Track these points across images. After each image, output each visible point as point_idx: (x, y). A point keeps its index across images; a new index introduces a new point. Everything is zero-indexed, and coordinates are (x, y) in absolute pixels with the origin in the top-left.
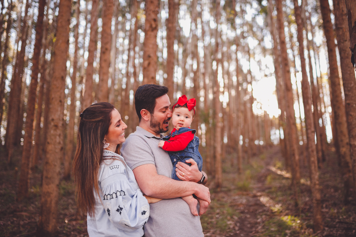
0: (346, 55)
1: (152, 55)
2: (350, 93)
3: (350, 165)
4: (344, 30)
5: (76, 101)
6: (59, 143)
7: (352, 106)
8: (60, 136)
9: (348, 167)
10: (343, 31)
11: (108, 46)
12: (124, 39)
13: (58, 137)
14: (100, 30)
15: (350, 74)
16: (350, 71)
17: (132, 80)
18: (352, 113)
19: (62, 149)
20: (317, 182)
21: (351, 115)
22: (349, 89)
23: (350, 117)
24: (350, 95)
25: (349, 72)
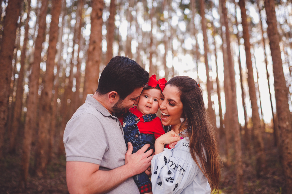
0: (276, 47)
1: (97, 41)
2: (279, 80)
5: (24, 85)
6: (4, 119)
7: (281, 92)
8: (4, 112)
10: (273, 26)
11: (55, 35)
12: (69, 34)
13: (2, 114)
14: (48, 26)
15: (279, 64)
17: (75, 70)
18: (282, 98)
19: (6, 125)
22: (278, 77)
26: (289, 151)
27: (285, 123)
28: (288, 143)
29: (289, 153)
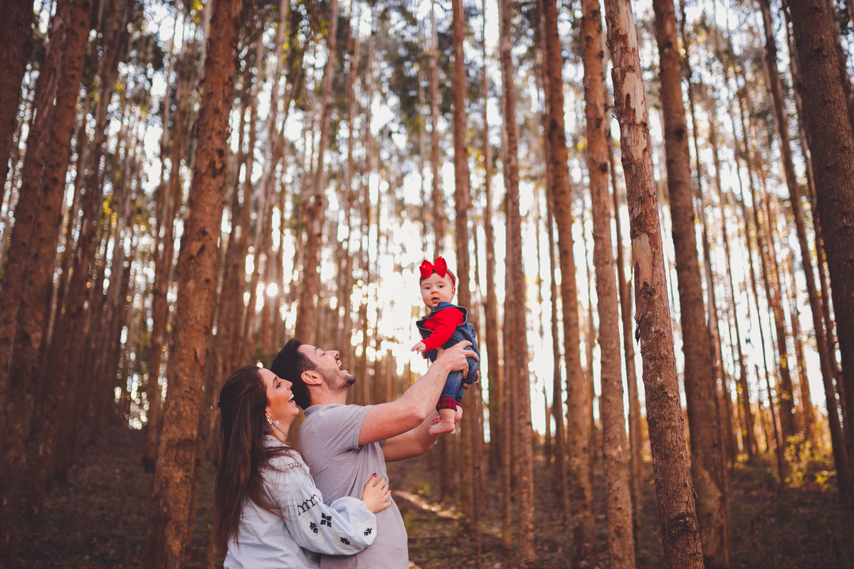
0: (607, 289)
1: (208, 230)
2: (609, 361)
3: (588, 494)
4: (606, 244)
7: (612, 385)
9: (583, 497)
10: (604, 244)
15: (611, 325)
16: (611, 319)
18: (611, 398)
20: (531, 526)
21: (609, 401)
22: (608, 352)
23: (607, 404)
24: (609, 363)
25: (609, 322)
26: (619, 506)
27: (616, 448)
28: (618, 488)
29: (620, 509)
